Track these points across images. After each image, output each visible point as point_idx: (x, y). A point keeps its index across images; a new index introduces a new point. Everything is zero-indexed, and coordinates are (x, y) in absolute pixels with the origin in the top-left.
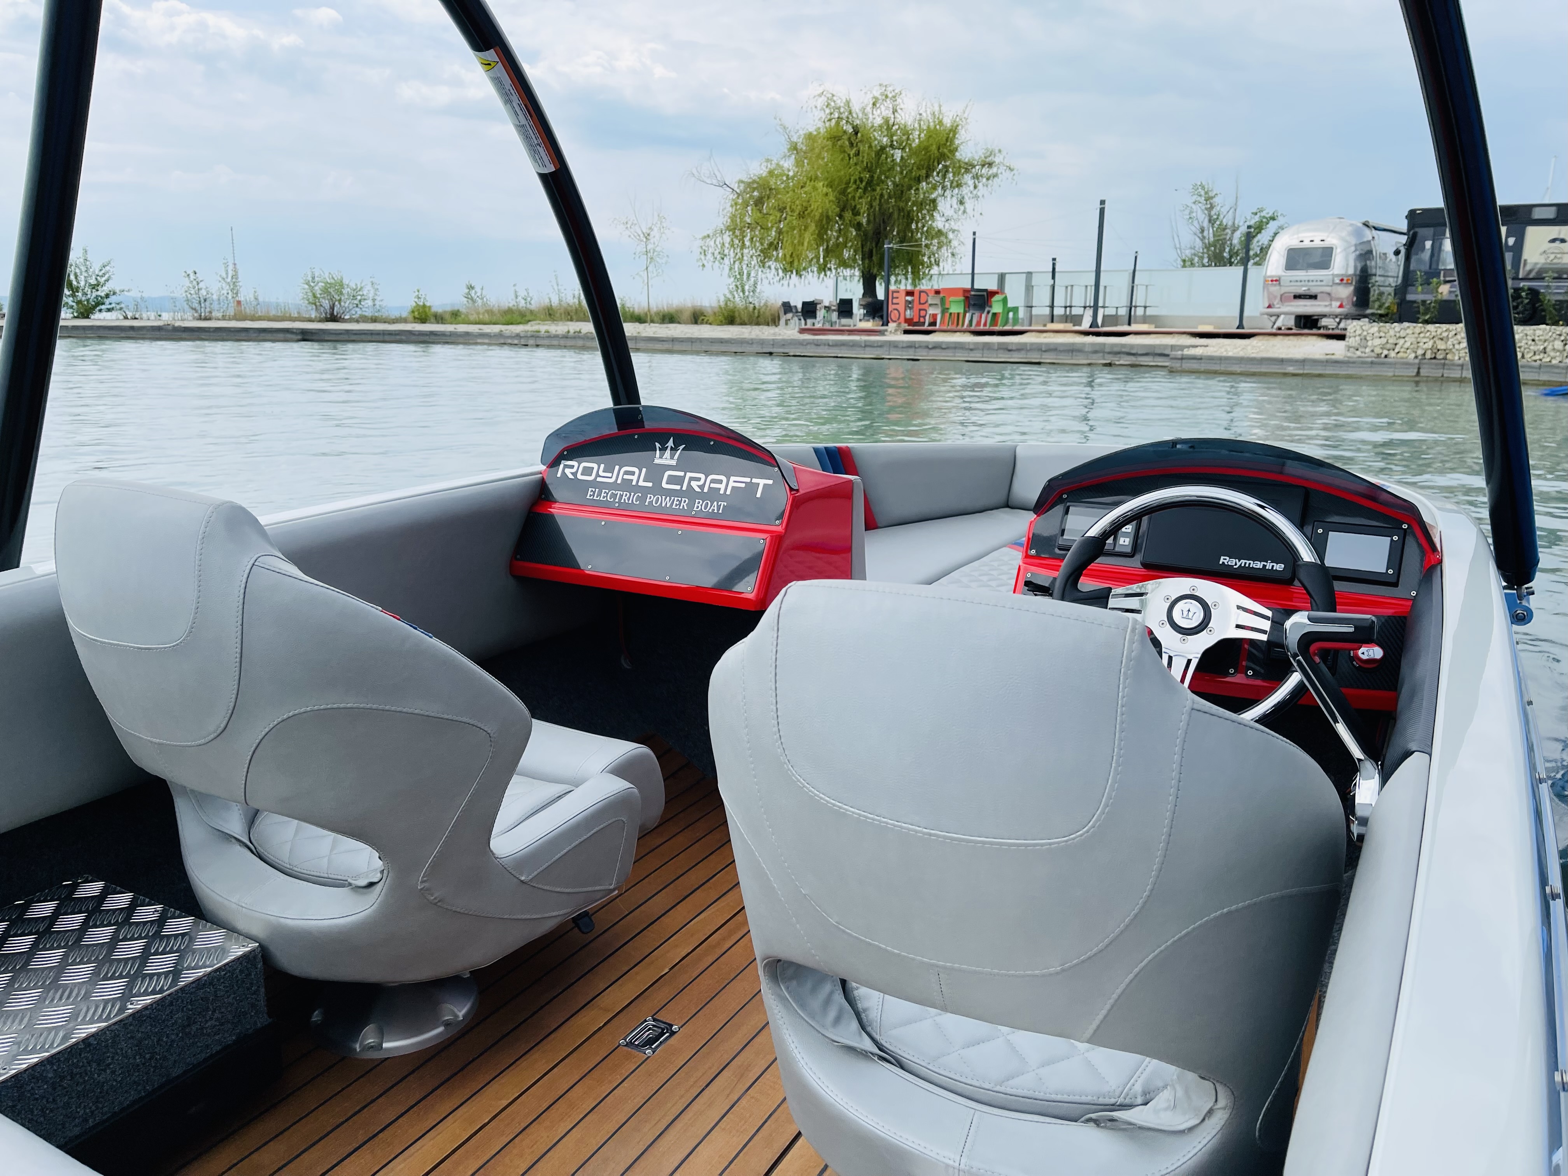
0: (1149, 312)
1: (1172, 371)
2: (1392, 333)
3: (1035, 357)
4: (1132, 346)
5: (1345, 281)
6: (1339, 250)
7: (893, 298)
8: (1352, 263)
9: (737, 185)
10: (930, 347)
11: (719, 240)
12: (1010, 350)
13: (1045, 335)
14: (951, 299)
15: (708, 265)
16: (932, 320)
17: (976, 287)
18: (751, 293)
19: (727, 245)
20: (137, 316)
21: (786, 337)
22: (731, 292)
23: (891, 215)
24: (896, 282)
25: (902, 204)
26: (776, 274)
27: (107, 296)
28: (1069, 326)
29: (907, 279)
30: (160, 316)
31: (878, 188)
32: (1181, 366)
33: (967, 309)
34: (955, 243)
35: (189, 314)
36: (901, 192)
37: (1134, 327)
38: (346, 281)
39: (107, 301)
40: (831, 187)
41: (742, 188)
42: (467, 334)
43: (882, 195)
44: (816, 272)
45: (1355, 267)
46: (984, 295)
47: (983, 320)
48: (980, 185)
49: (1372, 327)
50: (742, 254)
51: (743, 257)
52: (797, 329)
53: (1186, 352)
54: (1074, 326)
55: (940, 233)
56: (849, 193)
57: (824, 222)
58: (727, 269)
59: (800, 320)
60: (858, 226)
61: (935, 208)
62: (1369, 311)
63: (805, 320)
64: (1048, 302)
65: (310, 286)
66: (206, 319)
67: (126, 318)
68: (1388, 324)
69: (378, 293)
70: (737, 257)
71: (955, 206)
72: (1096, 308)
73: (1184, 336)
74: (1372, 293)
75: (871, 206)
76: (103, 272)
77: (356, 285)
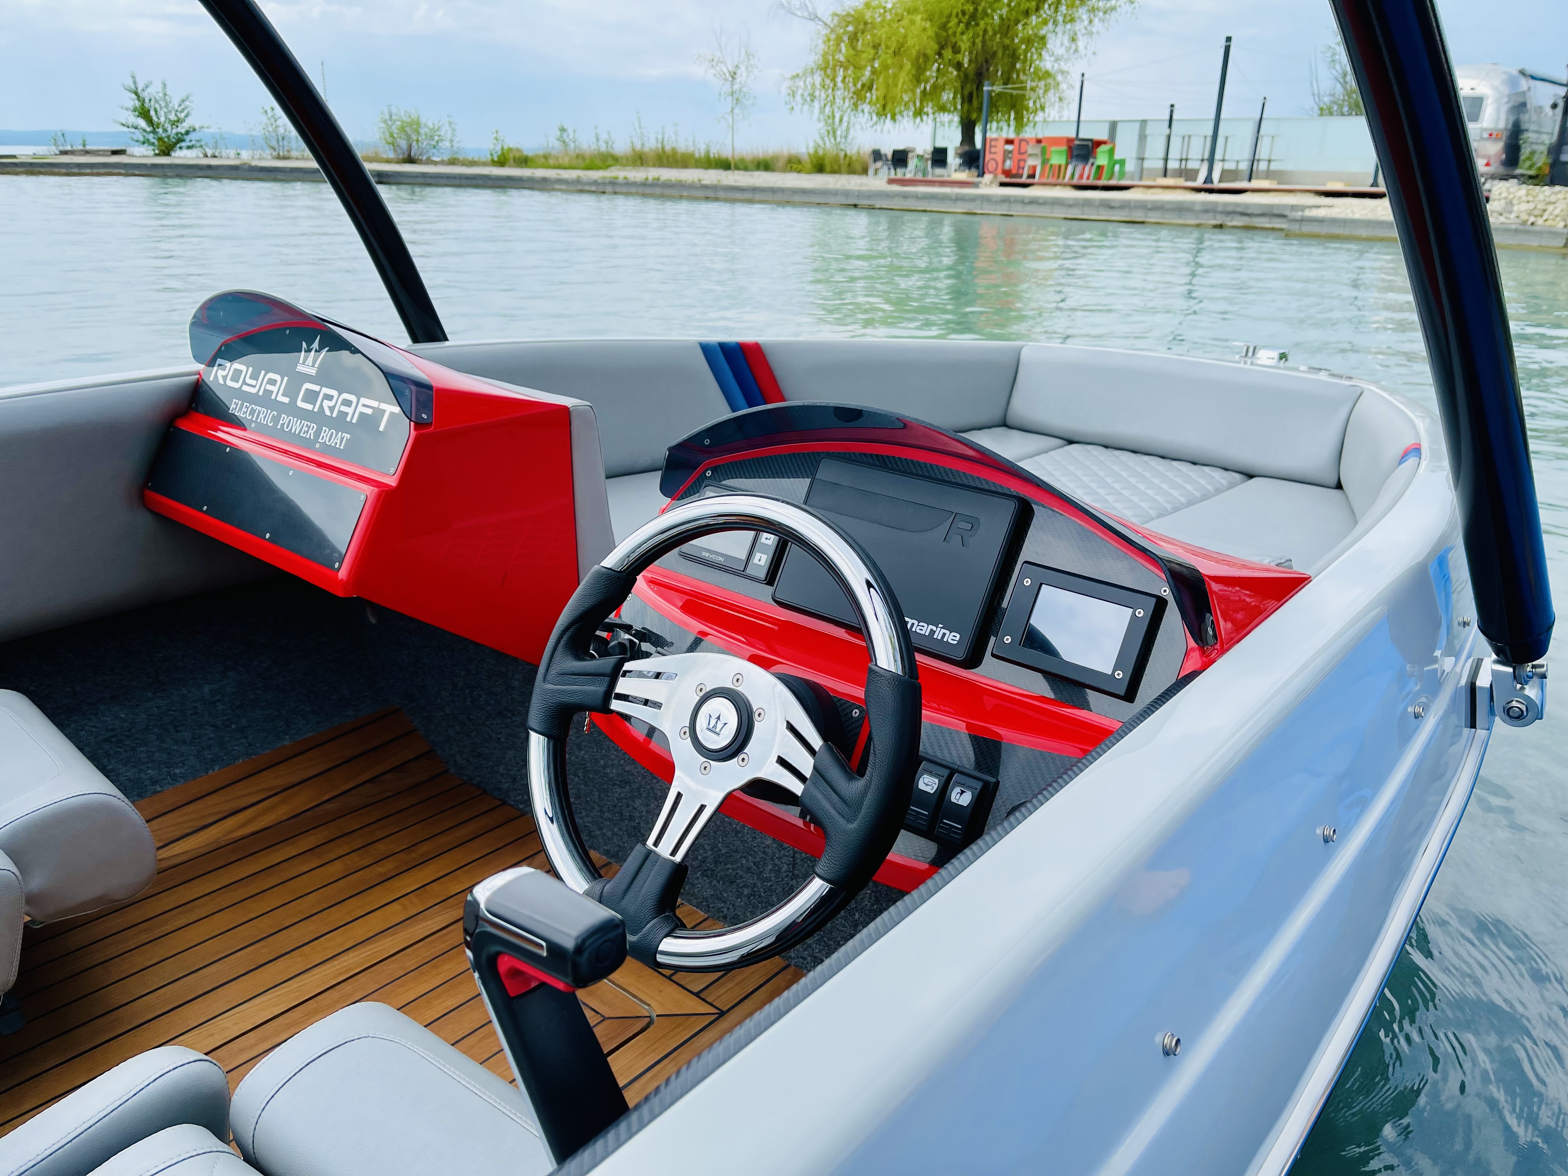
0: (1274, 166)
1: (1288, 235)
2: (1541, 197)
3: (1138, 216)
4: (1247, 206)
5: (1494, 136)
6: (1490, 101)
7: (991, 147)
8: (1503, 117)
9: (830, 19)
10: (1026, 201)
11: (809, 79)
12: (1112, 208)
13: (1152, 190)
14: (1053, 149)
15: (797, 108)
16: (1031, 172)
17: (1081, 136)
18: (843, 140)
19: (818, 86)
20: (216, 155)
21: (873, 188)
22: (823, 138)
23: (994, 54)
24: (997, 128)
25: (1007, 41)
26: (870, 118)
27: (187, 133)
28: (1181, 182)
29: (1009, 125)
30: (239, 154)
31: (982, 23)
32: (1300, 229)
33: (1069, 160)
34: (1063, 86)
35: (268, 152)
36: (1007, 28)
37: (1255, 184)
38: (423, 120)
39: (188, 138)
40: (931, 20)
41: (835, 21)
42: (545, 180)
43: (985, 31)
44: (911, 117)
45: (1507, 120)
46: (1088, 145)
47: (1087, 172)
48: (1096, 20)
49: (1519, 189)
50: (834, 96)
51: (834, 99)
52: (886, 179)
53: (1308, 213)
54: (1186, 180)
55: (1048, 74)
56: (950, 28)
57: (921, 60)
58: (817, 110)
59: (889, 169)
60: (959, 66)
61: (1045, 44)
62: (1518, 171)
63: (895, 169)
64: (1162, 155)
65: (387, 124)
66: (285, 158)
67: (206, 156)
68: (1538, 188)
69: (456, 134)
70: (828, 99)
71: (1067, 44)
72: (1211, 161)
73: (1308, 195)
74: (1523, 151)
75: (974, 43)
76: (182, 107)
77: (434, 124)
